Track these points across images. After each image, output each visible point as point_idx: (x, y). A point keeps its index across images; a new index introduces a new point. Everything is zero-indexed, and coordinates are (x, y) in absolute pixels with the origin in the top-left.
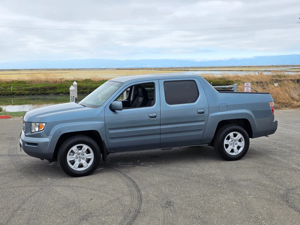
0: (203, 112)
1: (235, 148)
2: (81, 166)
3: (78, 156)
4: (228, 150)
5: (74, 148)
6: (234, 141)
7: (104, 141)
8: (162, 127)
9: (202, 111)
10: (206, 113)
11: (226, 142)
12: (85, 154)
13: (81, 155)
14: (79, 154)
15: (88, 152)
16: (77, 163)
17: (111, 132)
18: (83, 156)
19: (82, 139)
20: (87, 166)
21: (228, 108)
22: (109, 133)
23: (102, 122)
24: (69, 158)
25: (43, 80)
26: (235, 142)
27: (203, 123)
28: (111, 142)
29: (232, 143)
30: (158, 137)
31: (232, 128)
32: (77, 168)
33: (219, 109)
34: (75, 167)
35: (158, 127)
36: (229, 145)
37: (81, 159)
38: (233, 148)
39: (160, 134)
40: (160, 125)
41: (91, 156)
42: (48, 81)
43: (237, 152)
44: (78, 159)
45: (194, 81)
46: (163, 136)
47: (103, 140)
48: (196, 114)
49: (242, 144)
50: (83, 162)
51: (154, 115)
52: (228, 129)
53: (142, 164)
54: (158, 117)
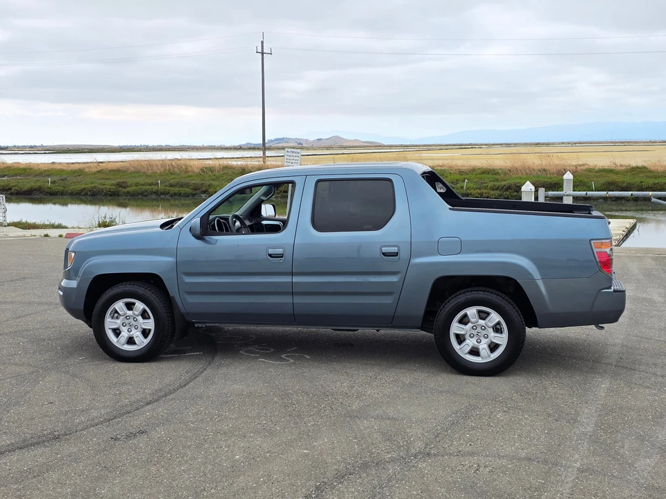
0: (396, 254)
1: (483, 347)
2: (131, 341)
3: (127, 321)
4: (462, 350)
5: (119, 305)
6: (479, 329)
7: (173, 297)
8: (296, 279)
9: (395, 250)
10: (404, 254)
11: (456, 328)
12: (140, 318)
13: (131, 320)
14: (127, 317)
15: (144, 315)
16: (125, 334)
17: (188, 280)
18: (135, 323)
19: (133, 289)
20: (142, 342)
21: (462, 247)
22: (184, 282)
23: (171, 259)
24: (110, 323)
25: (535, 167)
26: (484, 332)
27: (394, 279)
28: (189, 301)
29: (475, 332)
30: (287, 299)
31: (472, 296)
32: (123, 345)
33: (437, 249)
34: (119, 343)
35: (287, 279)
36: (467, 336)
37: (133, 329)
38: (476, 346)
39: (293, 294)
40: (292, 274)
41: (150, 324)
42: (545, 170)
43: (486, 357)
44: (127, 327)
45: (390, 180)
46: (298, 300)
47: (171, 295)
48: (379, 255)
49: (503, 339)
50: (137, 335)
51: (280, 251)
52: (462, 298)
53: (283, 356)
54: (288, 256)
